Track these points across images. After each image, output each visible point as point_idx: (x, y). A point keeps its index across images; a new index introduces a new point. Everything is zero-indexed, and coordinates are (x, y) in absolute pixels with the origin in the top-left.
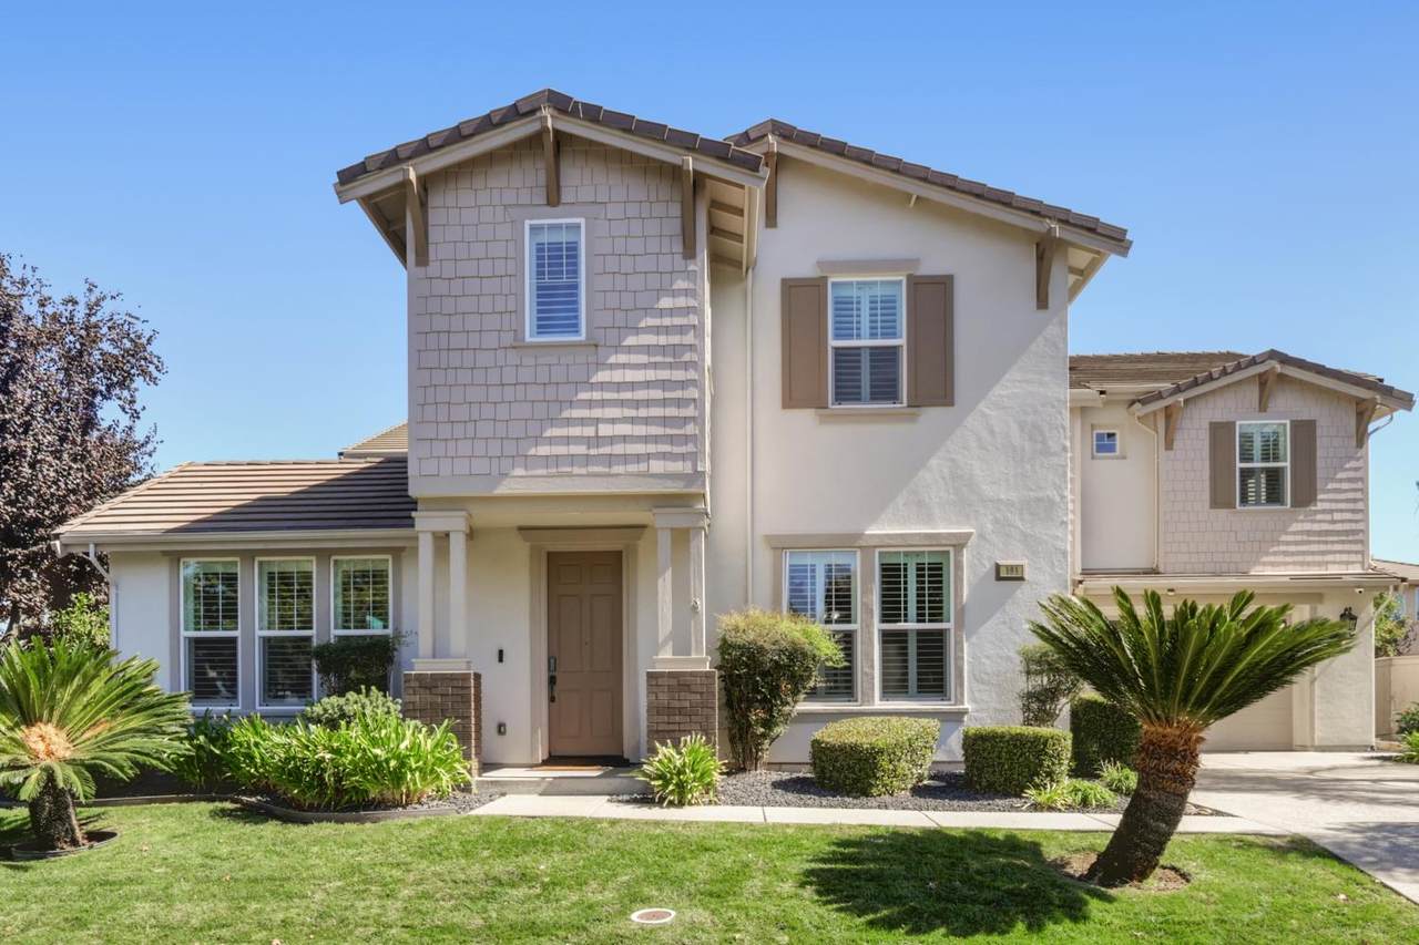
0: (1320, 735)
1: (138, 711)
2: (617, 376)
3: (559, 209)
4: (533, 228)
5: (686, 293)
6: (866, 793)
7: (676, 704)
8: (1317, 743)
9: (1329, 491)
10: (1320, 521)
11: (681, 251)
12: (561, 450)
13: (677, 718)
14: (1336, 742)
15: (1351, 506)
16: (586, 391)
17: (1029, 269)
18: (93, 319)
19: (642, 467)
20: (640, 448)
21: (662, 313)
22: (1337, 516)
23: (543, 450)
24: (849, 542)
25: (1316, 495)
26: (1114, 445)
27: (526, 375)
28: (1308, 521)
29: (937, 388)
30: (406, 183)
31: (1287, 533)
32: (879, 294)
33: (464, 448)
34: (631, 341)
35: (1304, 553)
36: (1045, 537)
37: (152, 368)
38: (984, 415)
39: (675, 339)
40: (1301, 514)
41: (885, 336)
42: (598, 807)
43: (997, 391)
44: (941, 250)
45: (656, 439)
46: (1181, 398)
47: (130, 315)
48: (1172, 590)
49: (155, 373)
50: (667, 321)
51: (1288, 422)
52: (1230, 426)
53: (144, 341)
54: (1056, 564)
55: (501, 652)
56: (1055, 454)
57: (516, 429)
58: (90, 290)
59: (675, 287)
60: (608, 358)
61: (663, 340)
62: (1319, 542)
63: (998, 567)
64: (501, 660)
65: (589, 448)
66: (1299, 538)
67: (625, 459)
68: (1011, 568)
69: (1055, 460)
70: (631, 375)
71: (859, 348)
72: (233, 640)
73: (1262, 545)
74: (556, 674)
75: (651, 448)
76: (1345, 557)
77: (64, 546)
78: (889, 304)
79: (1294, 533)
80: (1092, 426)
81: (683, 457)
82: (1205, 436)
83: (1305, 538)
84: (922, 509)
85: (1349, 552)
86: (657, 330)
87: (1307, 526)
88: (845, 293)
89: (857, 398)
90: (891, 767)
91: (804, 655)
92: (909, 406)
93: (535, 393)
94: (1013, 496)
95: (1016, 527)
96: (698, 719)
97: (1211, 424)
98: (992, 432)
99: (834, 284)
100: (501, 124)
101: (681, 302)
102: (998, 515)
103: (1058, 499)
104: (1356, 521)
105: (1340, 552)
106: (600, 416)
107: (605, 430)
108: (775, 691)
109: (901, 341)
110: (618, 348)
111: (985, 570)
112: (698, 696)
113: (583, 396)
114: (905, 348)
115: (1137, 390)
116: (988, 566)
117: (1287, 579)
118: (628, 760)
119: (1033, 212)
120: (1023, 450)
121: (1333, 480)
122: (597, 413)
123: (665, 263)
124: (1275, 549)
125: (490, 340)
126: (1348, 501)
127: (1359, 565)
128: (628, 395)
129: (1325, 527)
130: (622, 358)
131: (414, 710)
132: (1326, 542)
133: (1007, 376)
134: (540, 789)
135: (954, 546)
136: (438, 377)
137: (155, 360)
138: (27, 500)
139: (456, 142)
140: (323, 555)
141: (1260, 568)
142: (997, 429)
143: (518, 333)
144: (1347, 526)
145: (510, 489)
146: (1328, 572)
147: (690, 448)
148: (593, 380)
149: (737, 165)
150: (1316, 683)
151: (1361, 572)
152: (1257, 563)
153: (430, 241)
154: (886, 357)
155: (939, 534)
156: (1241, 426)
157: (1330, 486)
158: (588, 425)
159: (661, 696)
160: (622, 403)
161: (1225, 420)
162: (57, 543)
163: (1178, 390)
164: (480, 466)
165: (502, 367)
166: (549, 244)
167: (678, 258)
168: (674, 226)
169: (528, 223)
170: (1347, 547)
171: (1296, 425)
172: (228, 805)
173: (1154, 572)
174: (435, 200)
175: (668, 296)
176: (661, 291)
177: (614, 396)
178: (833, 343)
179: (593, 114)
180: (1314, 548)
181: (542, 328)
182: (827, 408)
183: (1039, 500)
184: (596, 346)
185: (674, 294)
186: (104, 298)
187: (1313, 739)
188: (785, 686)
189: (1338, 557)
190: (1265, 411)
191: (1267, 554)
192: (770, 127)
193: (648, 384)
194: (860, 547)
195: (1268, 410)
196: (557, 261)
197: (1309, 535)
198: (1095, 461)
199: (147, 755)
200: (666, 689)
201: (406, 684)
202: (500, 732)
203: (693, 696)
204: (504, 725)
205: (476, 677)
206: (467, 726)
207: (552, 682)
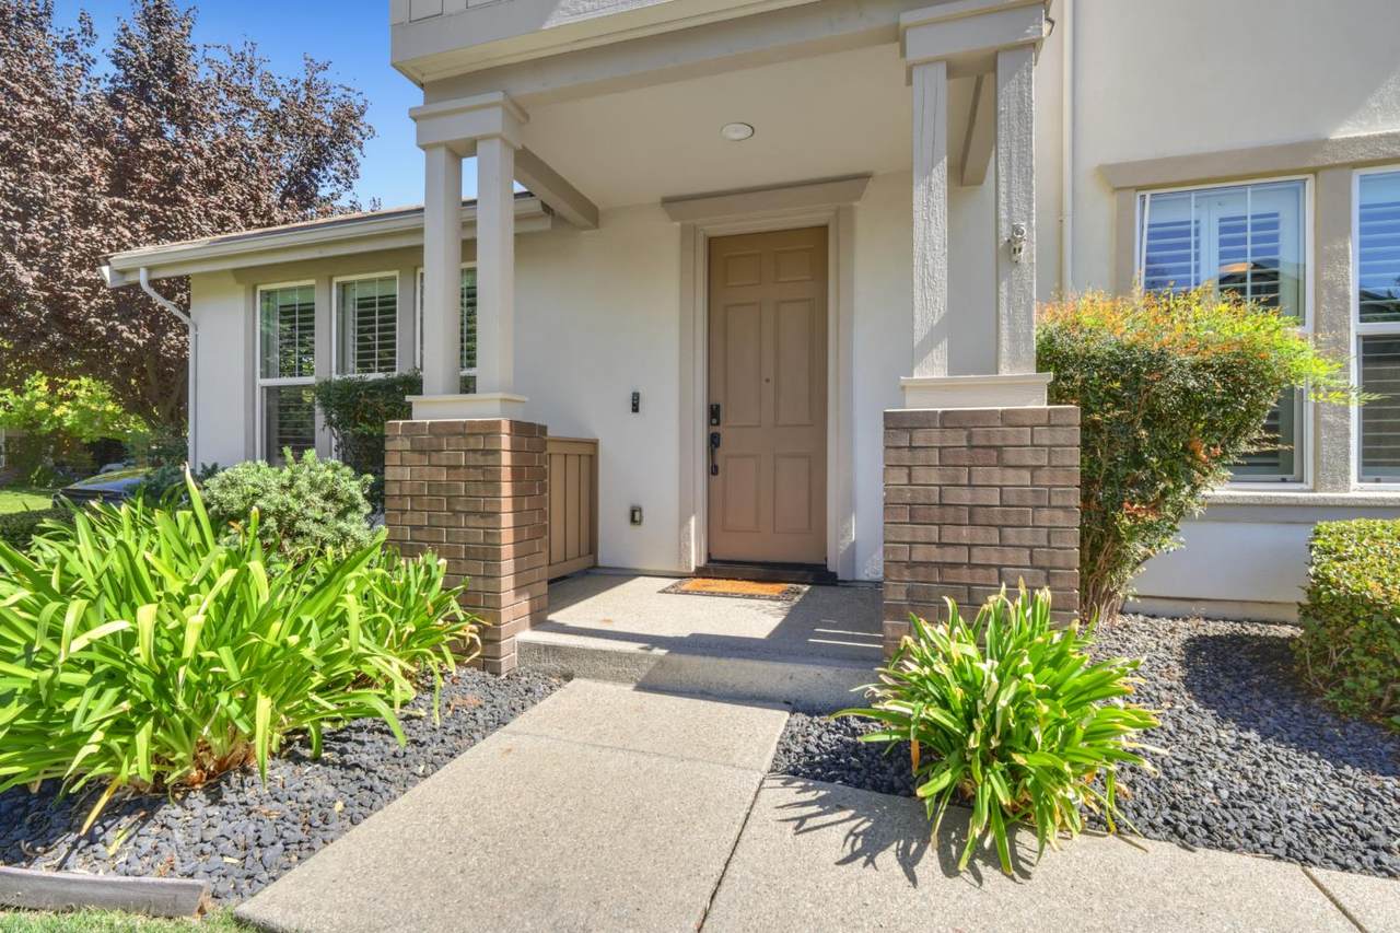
7: (962, 497)
13: (965, 534)
24: (1289, 162)
55: (636, 398)
64: (635, 408)
74: (720, 430)
96: (1027, 536)
112: (1026, 476)
118: (834, 575)
134: (640, 674)
159: (921, 475)
162: (107, 269)
194: (1315, 171)
200: (935, 457)
201: (388, 446)
202: (633, 520)
203: (1011, 477)
204: (640, 510)
205: (522, 429)
206: (493, 533)
207: (714, 441)
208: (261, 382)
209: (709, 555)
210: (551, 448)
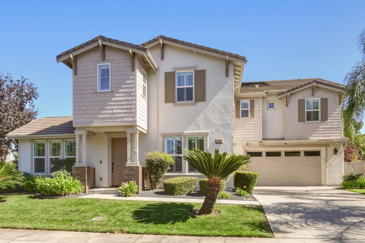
0: (328, 182)
1: (10, 175)
2: (117, 99)
3: (105, 61)
4: (99, 66)
5: (132, 79)
6: (173, 194)
7: (130, 174)
8: (327, 184)
9: (331, 117)
10: (329, 125)
11: (131, 70)
12: (105, 116)
13: (130, 177)
14: (333, 184)
15: (337, 121)
16: (110, 103)
17: (224, 67)
18: (23, 85)
19: (123, 119)
20: (122, 115)
21: (127, 84)
22: (334, 124)
23: (101, 116)
24: (180, 135)
25: (327, 118)
26: (274, 106)
27: (97, 99)
28: (325, 125)
29: (202, 97)
30: (70, 58)
31: (319, 128)
32: (188, 75)
33: (85, 116)
34: (120, 91)
35: (324, 133)
36: (228, 133)
37: (36, 96)
38: (213, 104)
39: (130, 90)
40: (323, 123)
41: (189, 85)
42: (111, 197)
43: (216, 97)
44: (203, 64)
45: (126, 113)
46: (289, 94)
47: (31, 83)
48: (286, 144)
49: (36, 97)
50: (128, 86)
51: (320, 99)
52: (303, 100)
53: (34, 89)
54: (230, 139)
55: (101, 161)
56: (230, 112)
57: (96, 112)
58: (22, 78)
59: (130, 78)
60: (115, 95)
61: (127, 90)
62: (328, 131)
63: (216, 140)
64: (101, 163)
65: (111, 115)
66: (323, 129)
67: (119, 118)
68: (219, 140)
69: (230, 114)
70: (120, 99)
71: (184, 88)
72: (44, 159)
73: (313, 131)
74: (114, 166)
75: (125, 115)
76: (336, 134)
77: (8, 138)
78: (190, 77)
79: (322, 128)
80: (267, 101)
81: (132, 117)
82: (297, 103)
83: (324, 129)
84: (198, 127)
85: (337, 133)
86: (126, 88)
87: (325, 126)
88: (180, 75)
89: (183, 100)
90: (179, 189)
91: (164, 162)
92: (195, 102)
93: (100, 103)
94: (220, 123)
95: (221, 131)
96: (135, 177)
97: (298, 100)
98: (215, 108)
99: (177, 73)
100: (90, 44)
101: (131, 81)
102: (216, 128)
103: (231, 123)
104: (339, 125)
105: (334, 133)
106: (113, 108)
107: (115, 111)
108: (158, 171)
109: (193, 86)
110: (117, 93)
111: (213, 141)
112: (135, 172)
113: (110, 104)
114: (194, 88)
115: (278, 92)
116: (214, 140)
117: (317, 141)
119: (223, 54)
120: (222, 111)
121: (332, 114)
122: (113, 107)
123: (128, 73)
124: (316, 132)
125: (90, 91)
126: (336, 119)
127: (339, 137)
128: (120, 103)
129: (330, 126)
130: (118, 95)
131: (74, 175)
132: (330, 131)
133: (219, 94)
134: (101, 193)
135: (205, 135)
136: (79, 100)
137: (37, 94)
138: (4, 127)
139: (81, 48)
140: (63, 139)
141: (312, 138)
142: (216, 107)
143: (96, 90)
144: (336, 126)
145: (94, 125)
146: (331, 138)
147: (133, 115)
148: (112, 100)
149: (142, 50)
150: (327, 168)
151: (340, 138)
152: (311, 136)
153: (78, 70)
154: (190, 90)
155: (202, 132)
156: (307, 100)
157: (331, 115)
158: (111, 110)
159: (127, 172)
160: (118, 105)
161: (302, 99)
162: (6, 138)
163: (288, 91)
164: (88, 120)
165: (92, 98)
166: (103, 69)
167: (131, 71)
168: (130, 64)
169: (98, 65)
170: (336, 132)
171: (322, 99)
172: (33, 195)
173: (283, 139)
174: (78, 61)
175: (129, 80)
176: (127, 79)
177: (117, 103)
178: (177, 87)
179: (110, 40)
180: (327, 132)
181: (102, 88)
182: (175, 103)
183: (226, 124)
184: (113, 92)
185: (130, 80)
186: (25, 80)
187: (326, 183)
188: (160, 170)
189: (334, 134)
190: (313, 96)
191: (314, 134)
192: (160, 37)
193: (124, 101)
194: (183, 136)
195: (315, 96)
196: (105, 73)
197: (325, 129)
198: (268, 110)
199: (11, 184)
200: (128, 170)
201: (72, 169)
202: (101, 180)
203: (134, 172)
204: (102, 178)
205: (88, 167)
206: (85, 179)
207: (113, 168)
208: (34, 157)
209: (112, 185)
210: (91, 169)
